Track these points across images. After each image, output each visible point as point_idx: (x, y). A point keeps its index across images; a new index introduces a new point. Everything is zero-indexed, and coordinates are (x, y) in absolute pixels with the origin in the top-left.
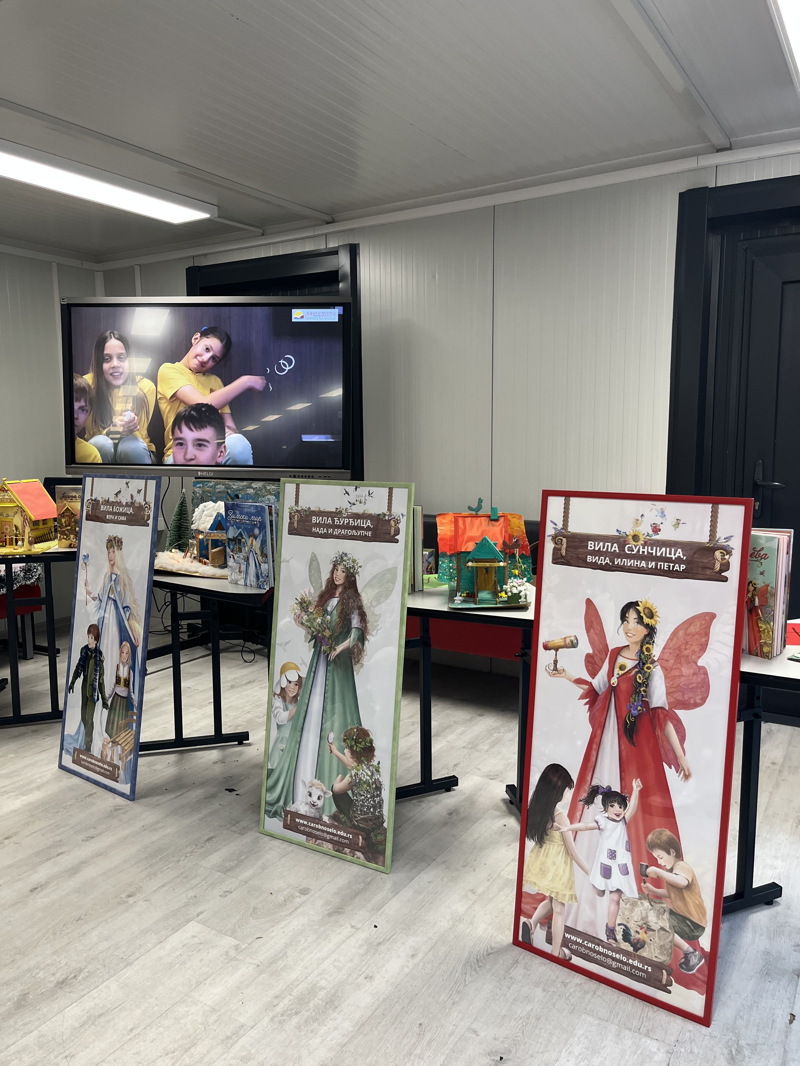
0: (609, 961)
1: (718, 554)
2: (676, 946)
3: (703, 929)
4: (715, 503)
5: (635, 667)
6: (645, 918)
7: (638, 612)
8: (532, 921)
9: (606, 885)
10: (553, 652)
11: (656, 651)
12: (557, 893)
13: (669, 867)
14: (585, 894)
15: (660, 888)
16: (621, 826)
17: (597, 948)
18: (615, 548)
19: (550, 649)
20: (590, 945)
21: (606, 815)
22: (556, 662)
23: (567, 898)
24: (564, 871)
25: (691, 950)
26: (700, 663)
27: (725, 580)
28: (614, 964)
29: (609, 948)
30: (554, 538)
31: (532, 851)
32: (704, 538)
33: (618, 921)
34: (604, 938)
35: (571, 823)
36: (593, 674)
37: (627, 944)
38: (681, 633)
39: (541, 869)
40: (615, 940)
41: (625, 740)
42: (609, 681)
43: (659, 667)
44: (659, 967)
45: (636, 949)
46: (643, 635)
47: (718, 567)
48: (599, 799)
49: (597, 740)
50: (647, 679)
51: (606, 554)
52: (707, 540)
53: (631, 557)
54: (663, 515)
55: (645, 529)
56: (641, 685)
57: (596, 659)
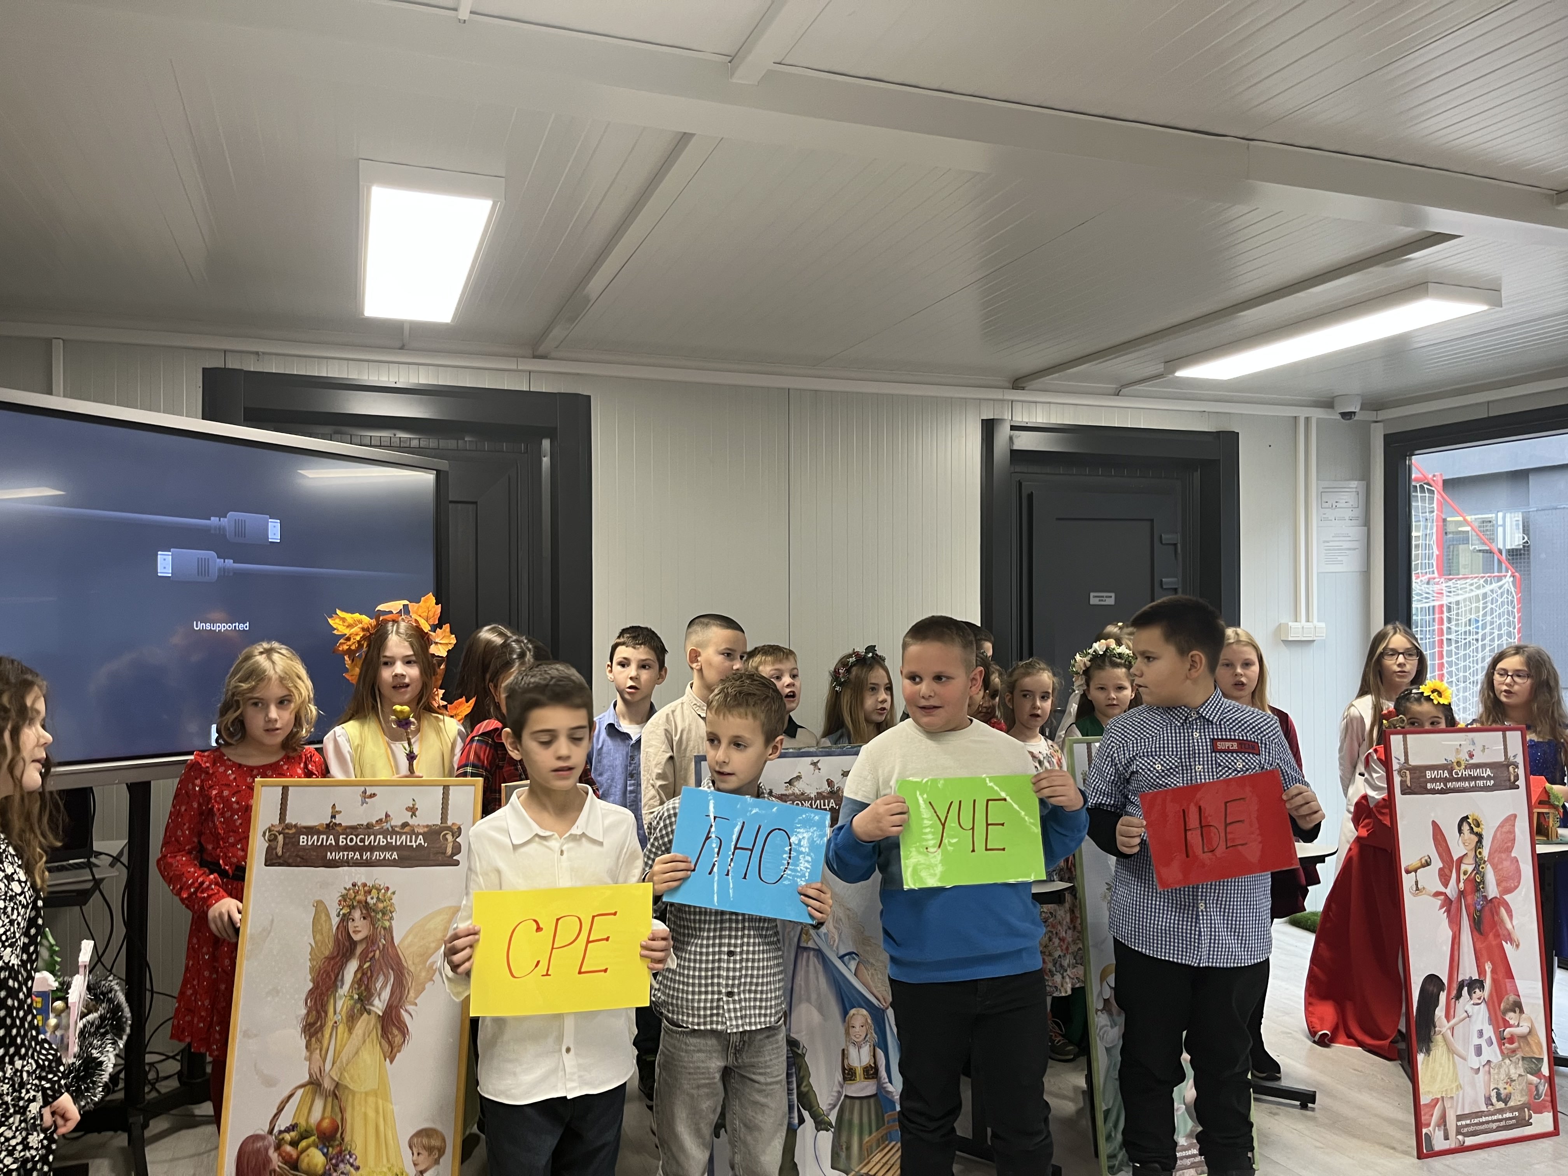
0: (1491, 1125)
1: (1511, 768)
2: (1528, 1084)
3: (1542, 1059)
4: (1504, 731)
5: (1474, 870)
6: (1508, 1074)
7: (1469, 824)
8: (1432, 1130)
9: (1480, 1062)
10: (1414, 873)
11: (1485, 852)
12: (1447, 1092)
13: (1516, 1024)
15: (1513, 1043)
16: (1483, 1006)
18: (1446, 774)
19: (1411, 872)
20: (1476, 1121)
21: (1473, 1003)
23: (1454, 1090)
24: (1449, 1069)
25: (1538, 1081)
26: (1513, 855)
27: (1518, 787)
28: (1494, 1126)
29: (1488, 1114)
30: (1398, 771)
31: (1421, 1064)
32: (1501, 757)
33: (1491, 1088)
34: (1484, 1108)
35: (1448, 1022)
36: (1446, 885)
38: (1498, 834)
39: (1430, 1077)
40: (1492, 1104)
41: (1476, 933)
42: (1458, 887)
43: (1489, 866)
46: (1475, 843)
47: (1511, 779)
48: (1465, 991)
49: (1457, 940)
50: (1483, 877)
51: (1440, 780)
52: (1503, 759)
53: (1458, 780)
54: (1474, 744)
55: (1464, 756)
56: (1479, 883)
57: (1447, 871)
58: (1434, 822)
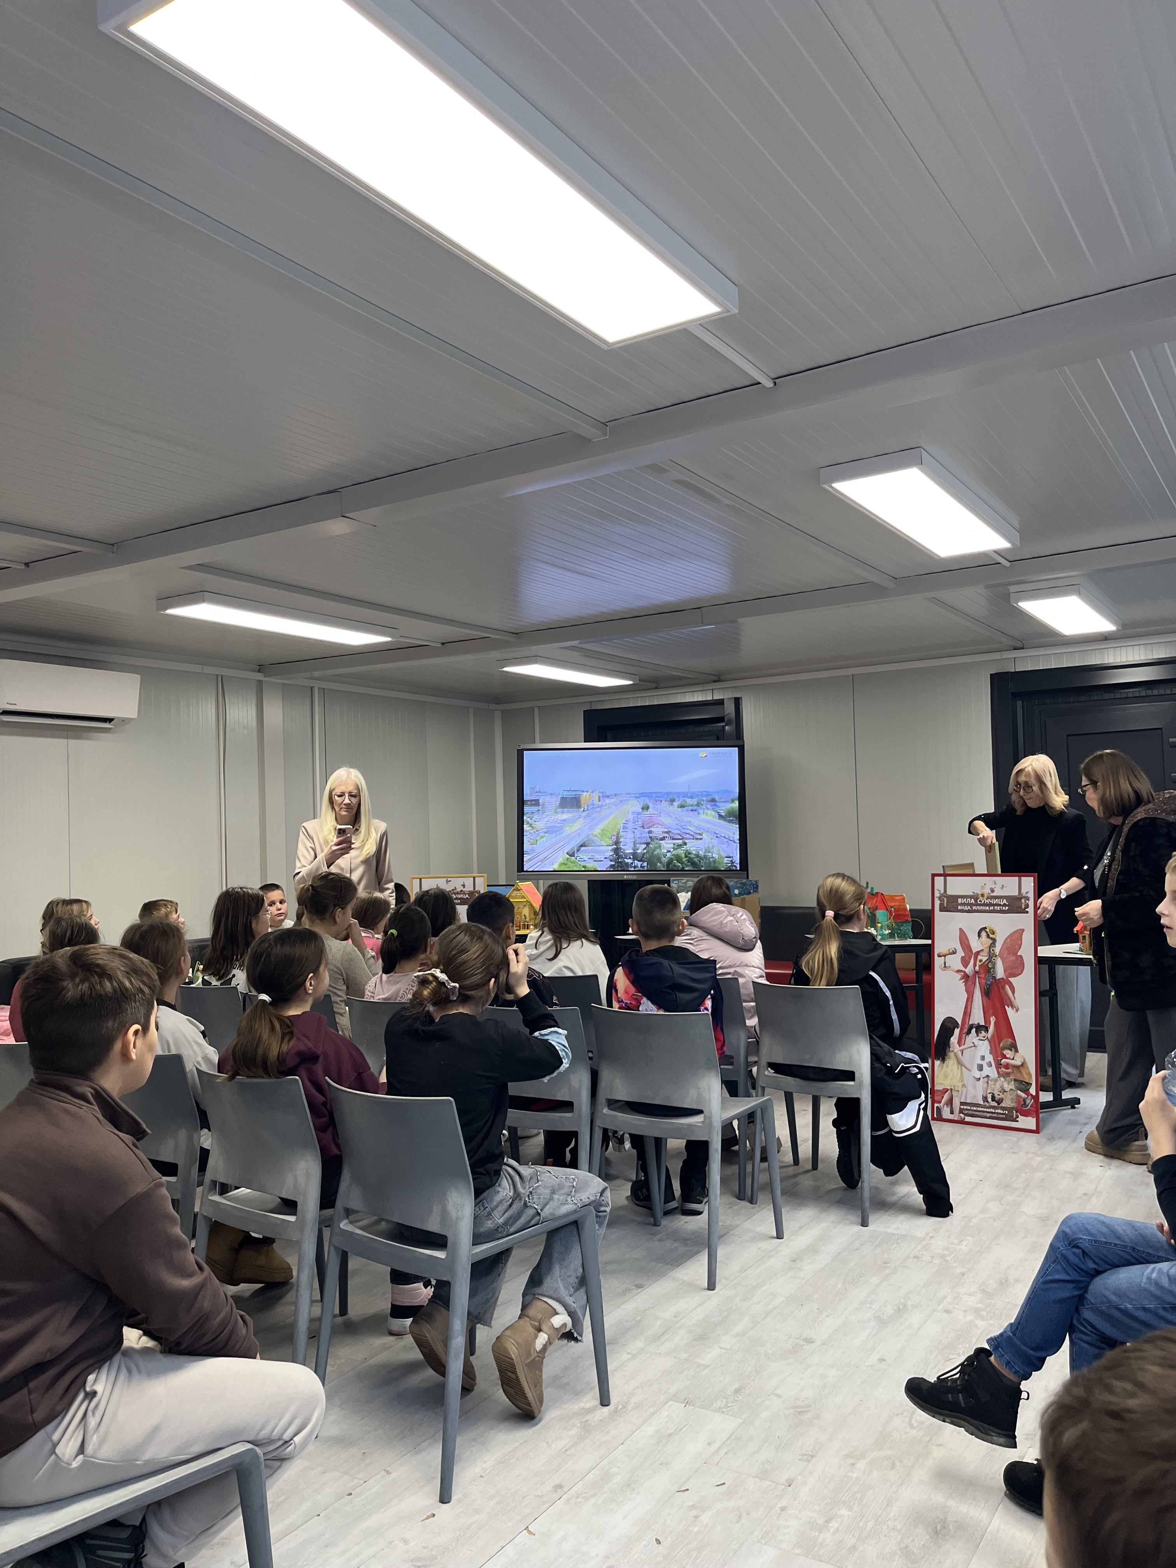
0: (986, 1114)
1: (1023, 900)
2: (1019, 1096)
3: (1031, 1084)
4: (1020, 876)
5: (987, 960)
6: (1002, 1087)
7: (987, 932)
8: (941, 1104)
9: (981, 1075)
10: (943, 957)
11: (997, 950)
12: (955, 1086)
13: (1012, 1058)
14: (969, 1081)
15: (1008, 1069)
16: (986, 1042)
17: (978, 1109)
18: (973, 901)
19: (941, 957)
20: (975, 1108)
21: (978, 1038)
22: (945, 963)
23: (960, 1087)
24: (957, 1074)
25: (1026, 1096)
26: (1019, 954)
27: (1027, 912)
28: (988, 1115)
29: (985, 1107)
30: (939, 898)
31: (939, 1066)
32: (1016, 893)
33: (988, 1092)
34: (982, 1103)
35: (960, 1047)
36: (966, 967)
37: (994, 1102)
38: (1009, 940)
39: (944, 1075)
40: (988, 1102)
41: (985, 998)
42: (975, 969)
43: (999, 958)
44: (1010, 1110)
45: (999, 1104)
46: (990, 944)
47: (1023, 907)
48: (974, 1030)
49: (970, 1000)
50: (994, 965)
51: (968, 904)
52: (1017, 894)
53: (981, 905)
54: (995, 883)
55: (987, 891)
56: (990, 969)
57: (967, 958)
58: (961, 930)
